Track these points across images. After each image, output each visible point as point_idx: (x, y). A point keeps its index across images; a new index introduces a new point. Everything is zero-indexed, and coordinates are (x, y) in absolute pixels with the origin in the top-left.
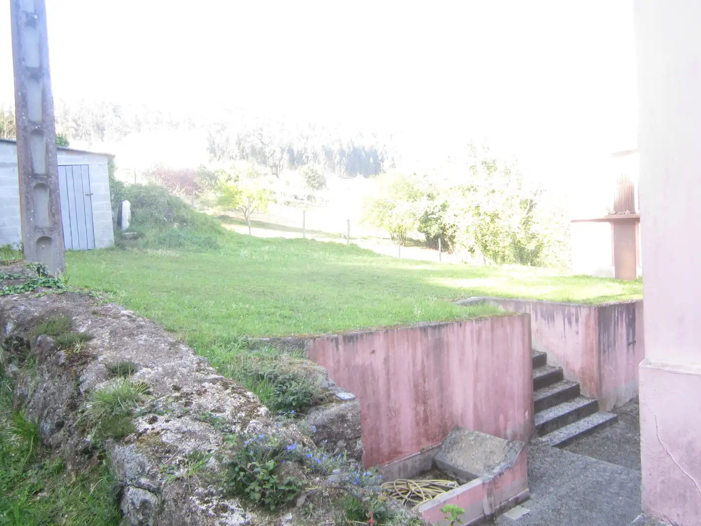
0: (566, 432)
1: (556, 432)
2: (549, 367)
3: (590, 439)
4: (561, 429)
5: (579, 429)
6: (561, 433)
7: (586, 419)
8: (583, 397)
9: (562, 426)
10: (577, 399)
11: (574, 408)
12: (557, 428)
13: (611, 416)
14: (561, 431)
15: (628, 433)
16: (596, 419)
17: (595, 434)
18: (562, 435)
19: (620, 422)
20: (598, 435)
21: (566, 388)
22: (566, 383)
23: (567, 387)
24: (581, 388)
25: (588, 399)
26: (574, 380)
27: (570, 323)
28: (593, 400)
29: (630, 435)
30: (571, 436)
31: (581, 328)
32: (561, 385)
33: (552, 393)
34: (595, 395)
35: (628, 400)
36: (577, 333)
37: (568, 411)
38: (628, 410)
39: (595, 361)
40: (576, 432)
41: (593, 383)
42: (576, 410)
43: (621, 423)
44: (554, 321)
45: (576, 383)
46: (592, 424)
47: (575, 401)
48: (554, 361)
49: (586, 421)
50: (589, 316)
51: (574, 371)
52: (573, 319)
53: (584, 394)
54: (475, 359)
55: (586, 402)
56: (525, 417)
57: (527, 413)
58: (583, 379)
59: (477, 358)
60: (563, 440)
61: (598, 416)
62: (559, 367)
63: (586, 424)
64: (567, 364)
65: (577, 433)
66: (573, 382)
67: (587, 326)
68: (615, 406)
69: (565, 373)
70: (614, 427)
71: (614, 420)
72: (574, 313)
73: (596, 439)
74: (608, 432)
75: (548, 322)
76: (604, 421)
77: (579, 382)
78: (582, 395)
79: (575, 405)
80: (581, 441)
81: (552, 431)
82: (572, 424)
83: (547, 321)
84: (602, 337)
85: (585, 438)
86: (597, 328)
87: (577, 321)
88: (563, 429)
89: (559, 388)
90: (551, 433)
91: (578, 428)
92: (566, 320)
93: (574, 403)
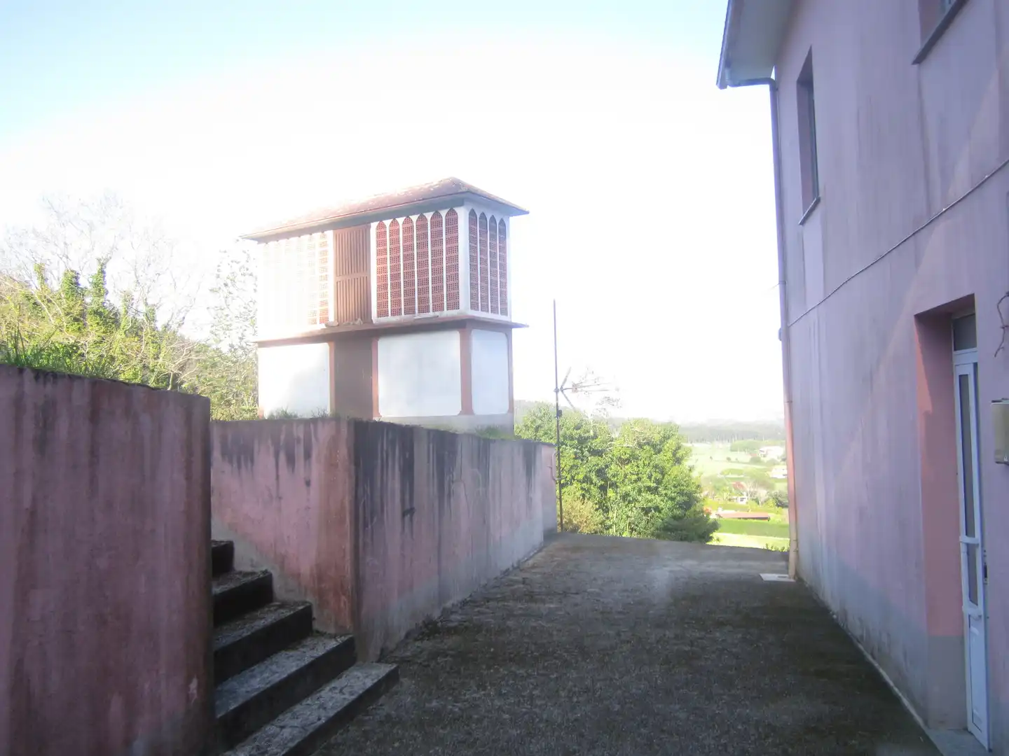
0: (296, 723)
1: (271, 729)
2: (240, 573)
3: (353, 731)
4: (281, 717)
5: (325, 708)
6: (282, 727)
7: (336, 683)
8: (321, 634)
9: (282, 711)
10: (309, 641)
11: (307, 660)
12: (272, 717)
13: (383, 670)
14: (282, 724)
15: (430, 701)
16: (358, 680)
17: (360, 717)
18: (287, 733)
19: (402, 680)
20: (367, 718)
21: (282, 616)
22: (283, 606)
23: (286, 613)
24: (315, 614)
25: (334, 637)
26: (297, 599)
27: (291, 460)
28: (345, 638)
29: (434, 704)
30: (310, 730)
31: (317, 471)
32: (271, 611)
33: (253, 630)
34: (349, 625)
35: (403, 634)
36: (308, 483)
37: (294, 669)
38: (408, 654)
39: (348, 545)
40: (319, 719)
41: (343, 598)
42: (311, 665)
43: (405, 681)
44: (252, 461)
45: (305, 602)
46: (351, 694)
47: (303, 647)
48: (252, 560)
49: (335, 688)
50: (334, 441)
51: (298, 576)
52: (300, 451)
53: (321, 629)
54: (27, 503)
55: (333, 644)
56: (188, 699)
57: (194, 685)
58: (320, 594)
59: (34, 500)
60: (292, 745)
61: (358, 674)
62: (266, 572)
63: (339, 697)
64: (282, 561)
65: (323, 720)
66: (297, 604)
67: (331, 465)
68: (382, 650)
69: (278, 585)
70: (396, 693)
71: (391, 678)
72: (302, 436)
73: (367, 728)
74: (385, 707)
75: (239, 467)
76: (376, 681)
77: (310, 599)
78: (318, 632)
79: (308, 654)
80: (332, 740)
81: (259, 727)
82: (304, 703)
83: (235, 465)
84: (361, 490)
85: (341, 731)
86: (353, 467)
87: (308, 455)
88: (286, 719)
89: (267, 618)
90: (258, 734)
91: (322, 707)
92: (282, 457)
93: (304, 650)
